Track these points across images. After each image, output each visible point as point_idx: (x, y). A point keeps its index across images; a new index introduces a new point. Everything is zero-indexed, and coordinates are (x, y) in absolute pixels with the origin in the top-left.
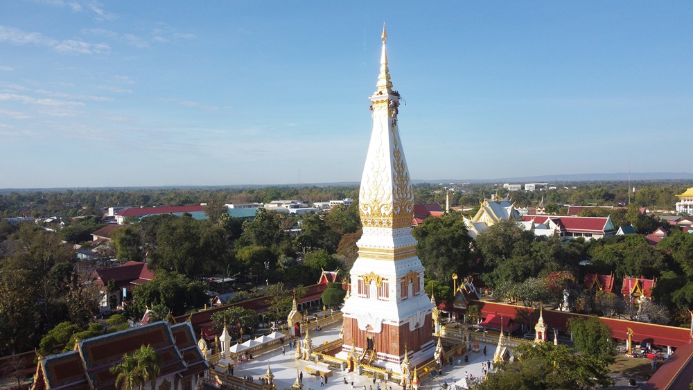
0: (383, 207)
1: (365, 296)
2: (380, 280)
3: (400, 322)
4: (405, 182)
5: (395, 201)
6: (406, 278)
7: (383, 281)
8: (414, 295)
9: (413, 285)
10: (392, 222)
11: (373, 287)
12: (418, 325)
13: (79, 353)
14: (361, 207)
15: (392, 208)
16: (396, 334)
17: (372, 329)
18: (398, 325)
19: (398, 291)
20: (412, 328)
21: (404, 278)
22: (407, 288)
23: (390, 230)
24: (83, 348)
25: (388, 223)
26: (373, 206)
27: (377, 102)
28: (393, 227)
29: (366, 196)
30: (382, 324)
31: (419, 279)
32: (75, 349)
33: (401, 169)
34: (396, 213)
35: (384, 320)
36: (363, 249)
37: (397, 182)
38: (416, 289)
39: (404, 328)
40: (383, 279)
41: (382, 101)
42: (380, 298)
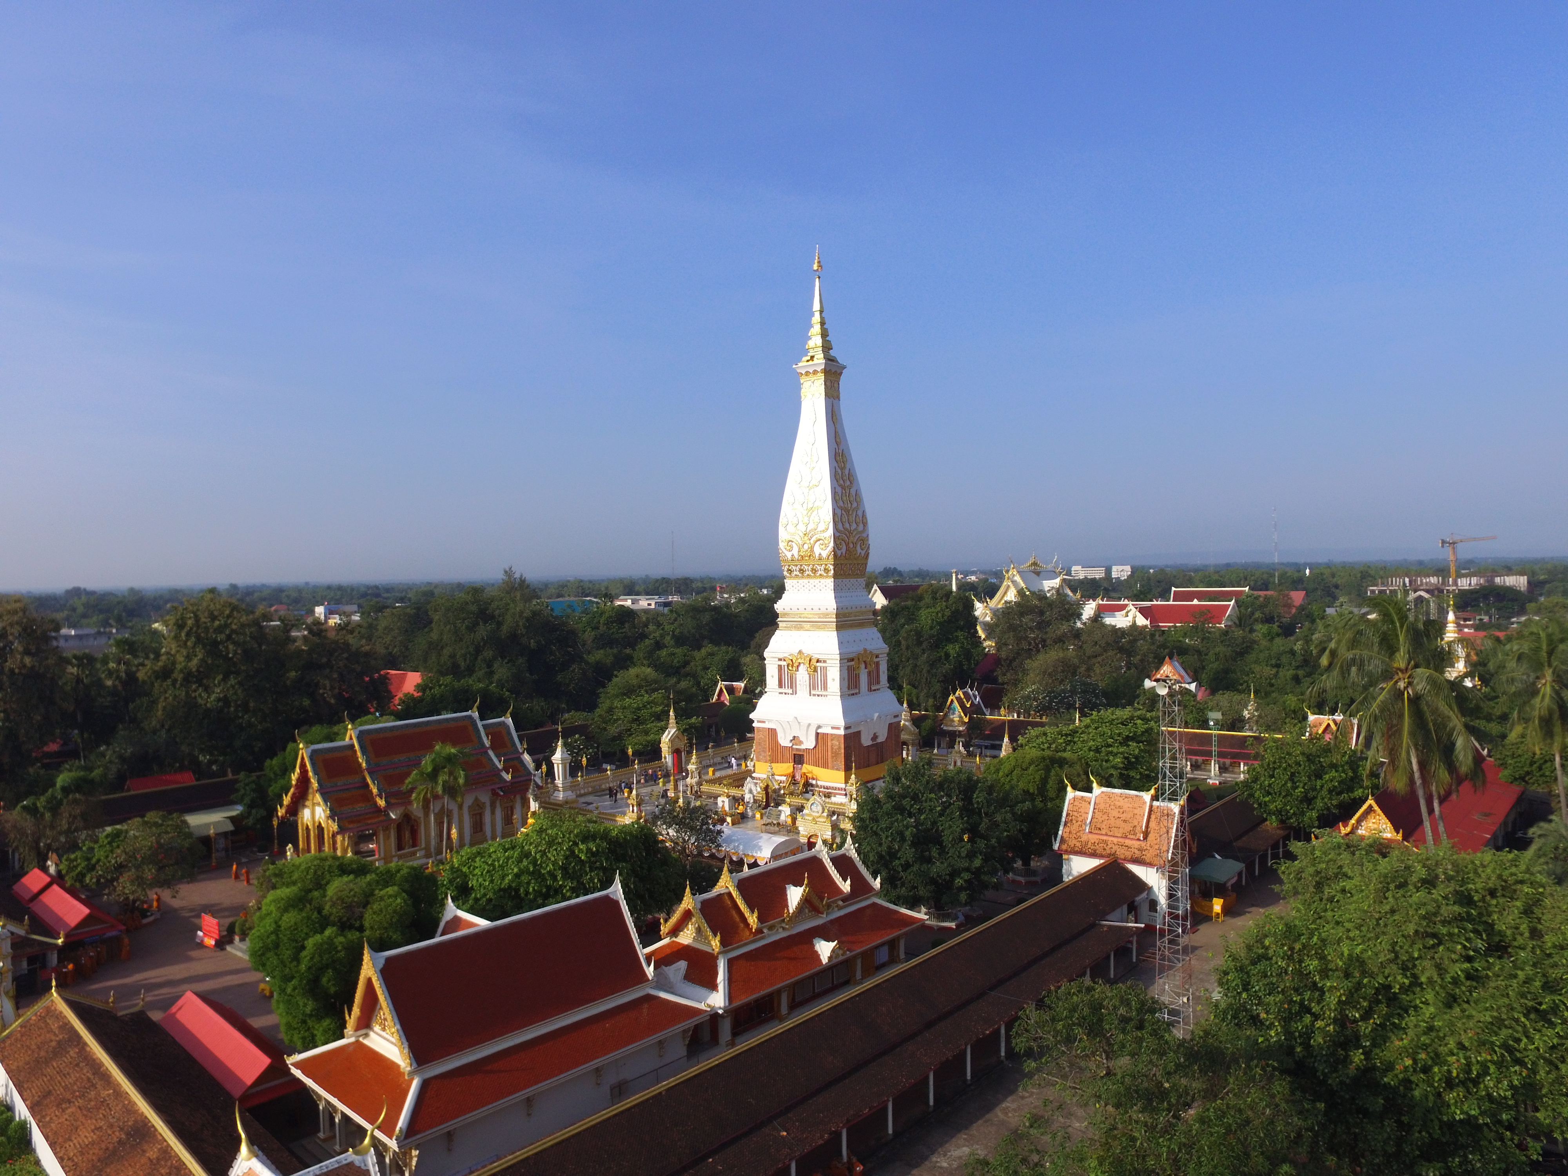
0: (818, 543)
1: (790, 691)
2: (814, 662)
3: (846, 728)
4: (855, 505)
5: (838, 534)
6: (856, 660)
7: (818, 664)
8: (870, 690)
9: (869, 674)
10: (832, 567)
11: (802, 676)
12: (875, 737)
13: (353, 746)
14: (782, 545)
15: (832, 544)
16: (840, 748)
17: (801, 743)
18: (842, 732)
19: (842, 679)
20: (866, 741)
21: (852, 660)
22: (857, 677)
23: (830, 583)
24: (359, 738)
25: (826, 570)
26: (801, 542)
27: (807, 373)
28: (835, 576)
29: (791, 528)
30: (817, 734)
31: (877, 664)
32: (347, 739)
33: (848, 483)
34: (839, 553)
35: (819, 727)
36: (785, 615)
37: (841, 504)
38: (873, 679)
39: (851, 739)
40: (818, 661)
41: (815, 372)
42: (813, 692)
